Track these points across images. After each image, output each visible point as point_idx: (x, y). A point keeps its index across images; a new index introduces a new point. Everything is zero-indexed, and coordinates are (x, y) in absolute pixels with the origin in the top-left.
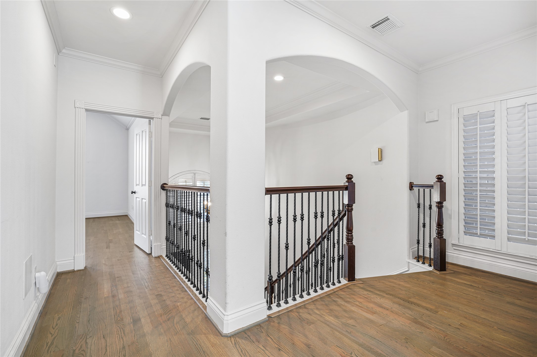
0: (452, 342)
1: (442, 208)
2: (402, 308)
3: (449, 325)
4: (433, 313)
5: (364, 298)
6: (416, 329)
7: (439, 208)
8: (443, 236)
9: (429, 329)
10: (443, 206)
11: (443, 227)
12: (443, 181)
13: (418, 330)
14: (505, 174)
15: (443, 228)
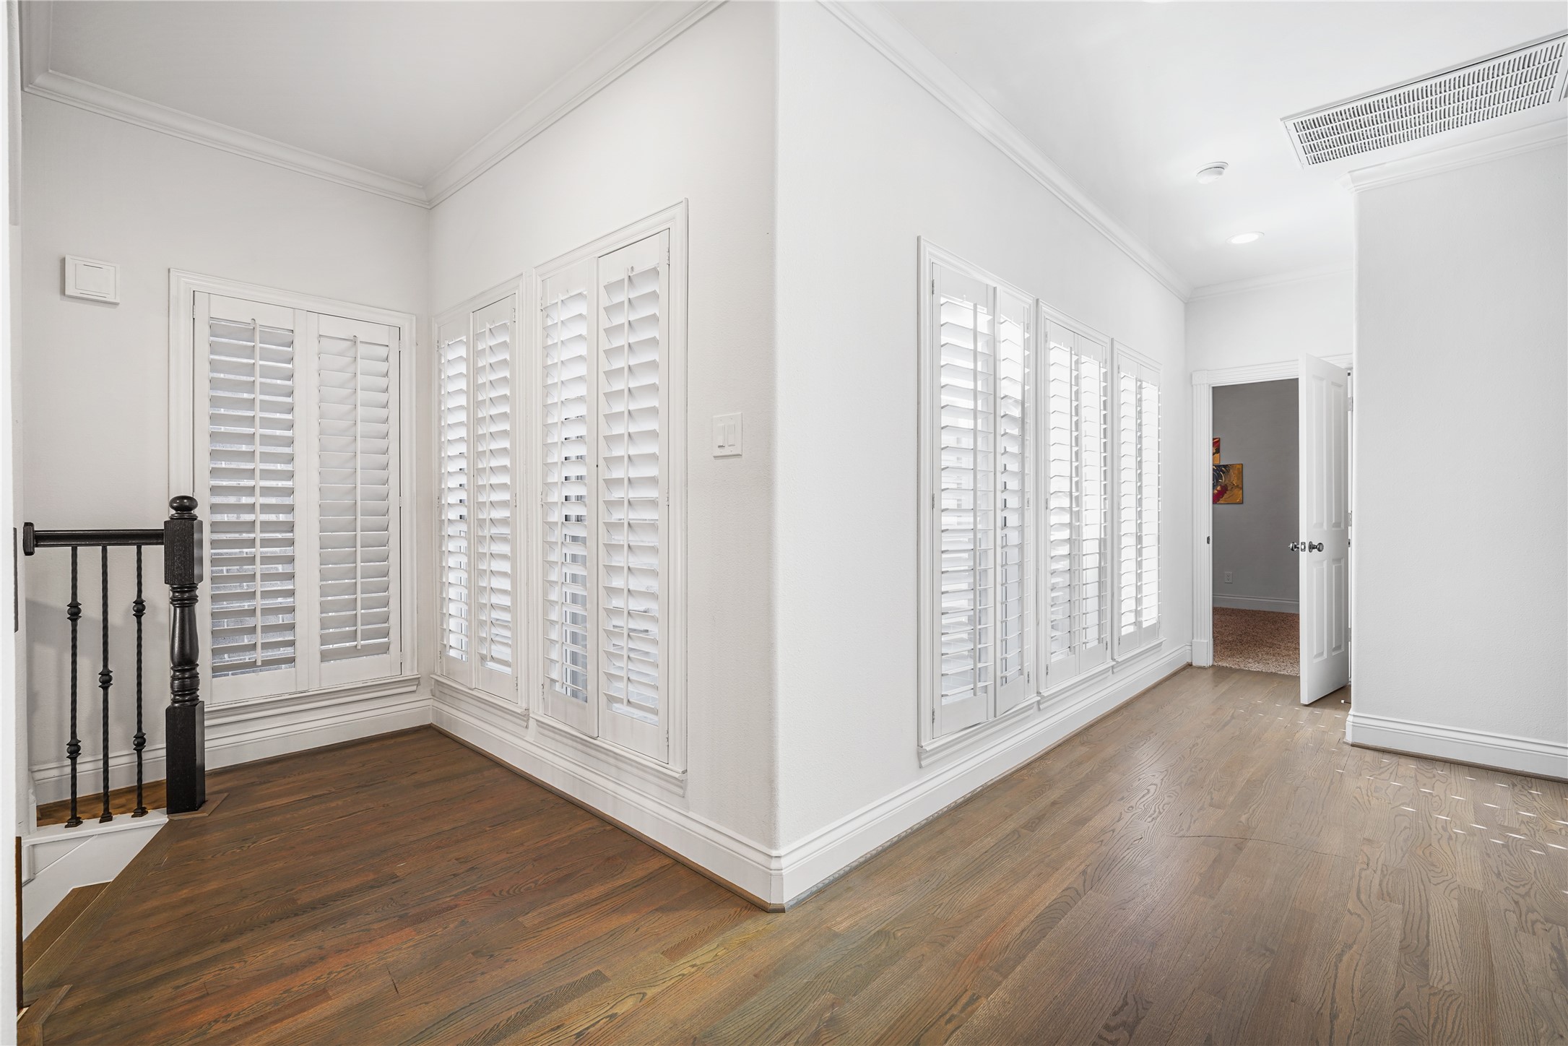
0: (515, 889)
1: (195, 603)
2: (334, 927)
3: (454, 875)
4: (393, 883)
5: (198, 1003)
6: (446, 928)
7: (182, 607)
8: (198, 693)
9: (454, 908)
10: (197, 596)
11: (198, 665)
12: (195, 515)
13: (452, 926)
14: (315, 496)
15: (198, 670)
